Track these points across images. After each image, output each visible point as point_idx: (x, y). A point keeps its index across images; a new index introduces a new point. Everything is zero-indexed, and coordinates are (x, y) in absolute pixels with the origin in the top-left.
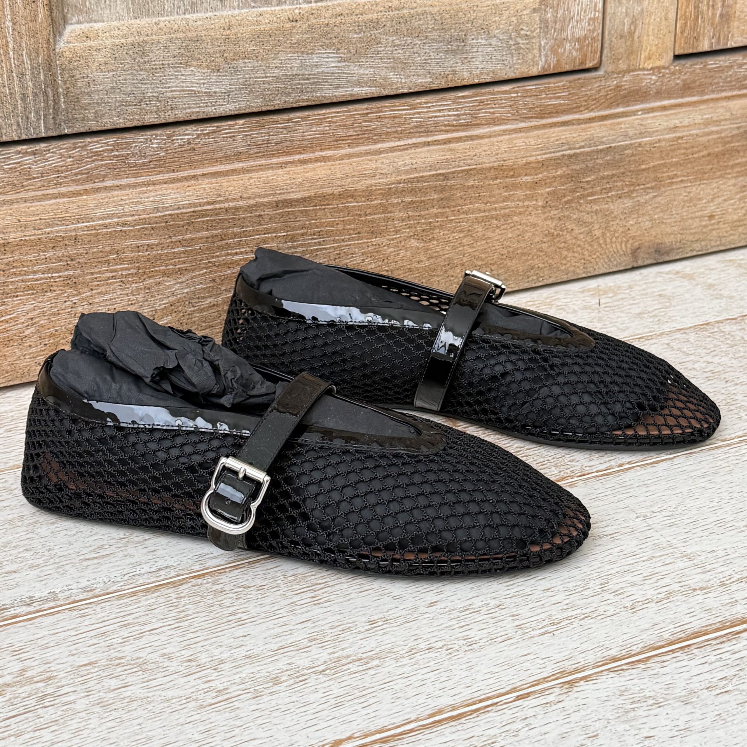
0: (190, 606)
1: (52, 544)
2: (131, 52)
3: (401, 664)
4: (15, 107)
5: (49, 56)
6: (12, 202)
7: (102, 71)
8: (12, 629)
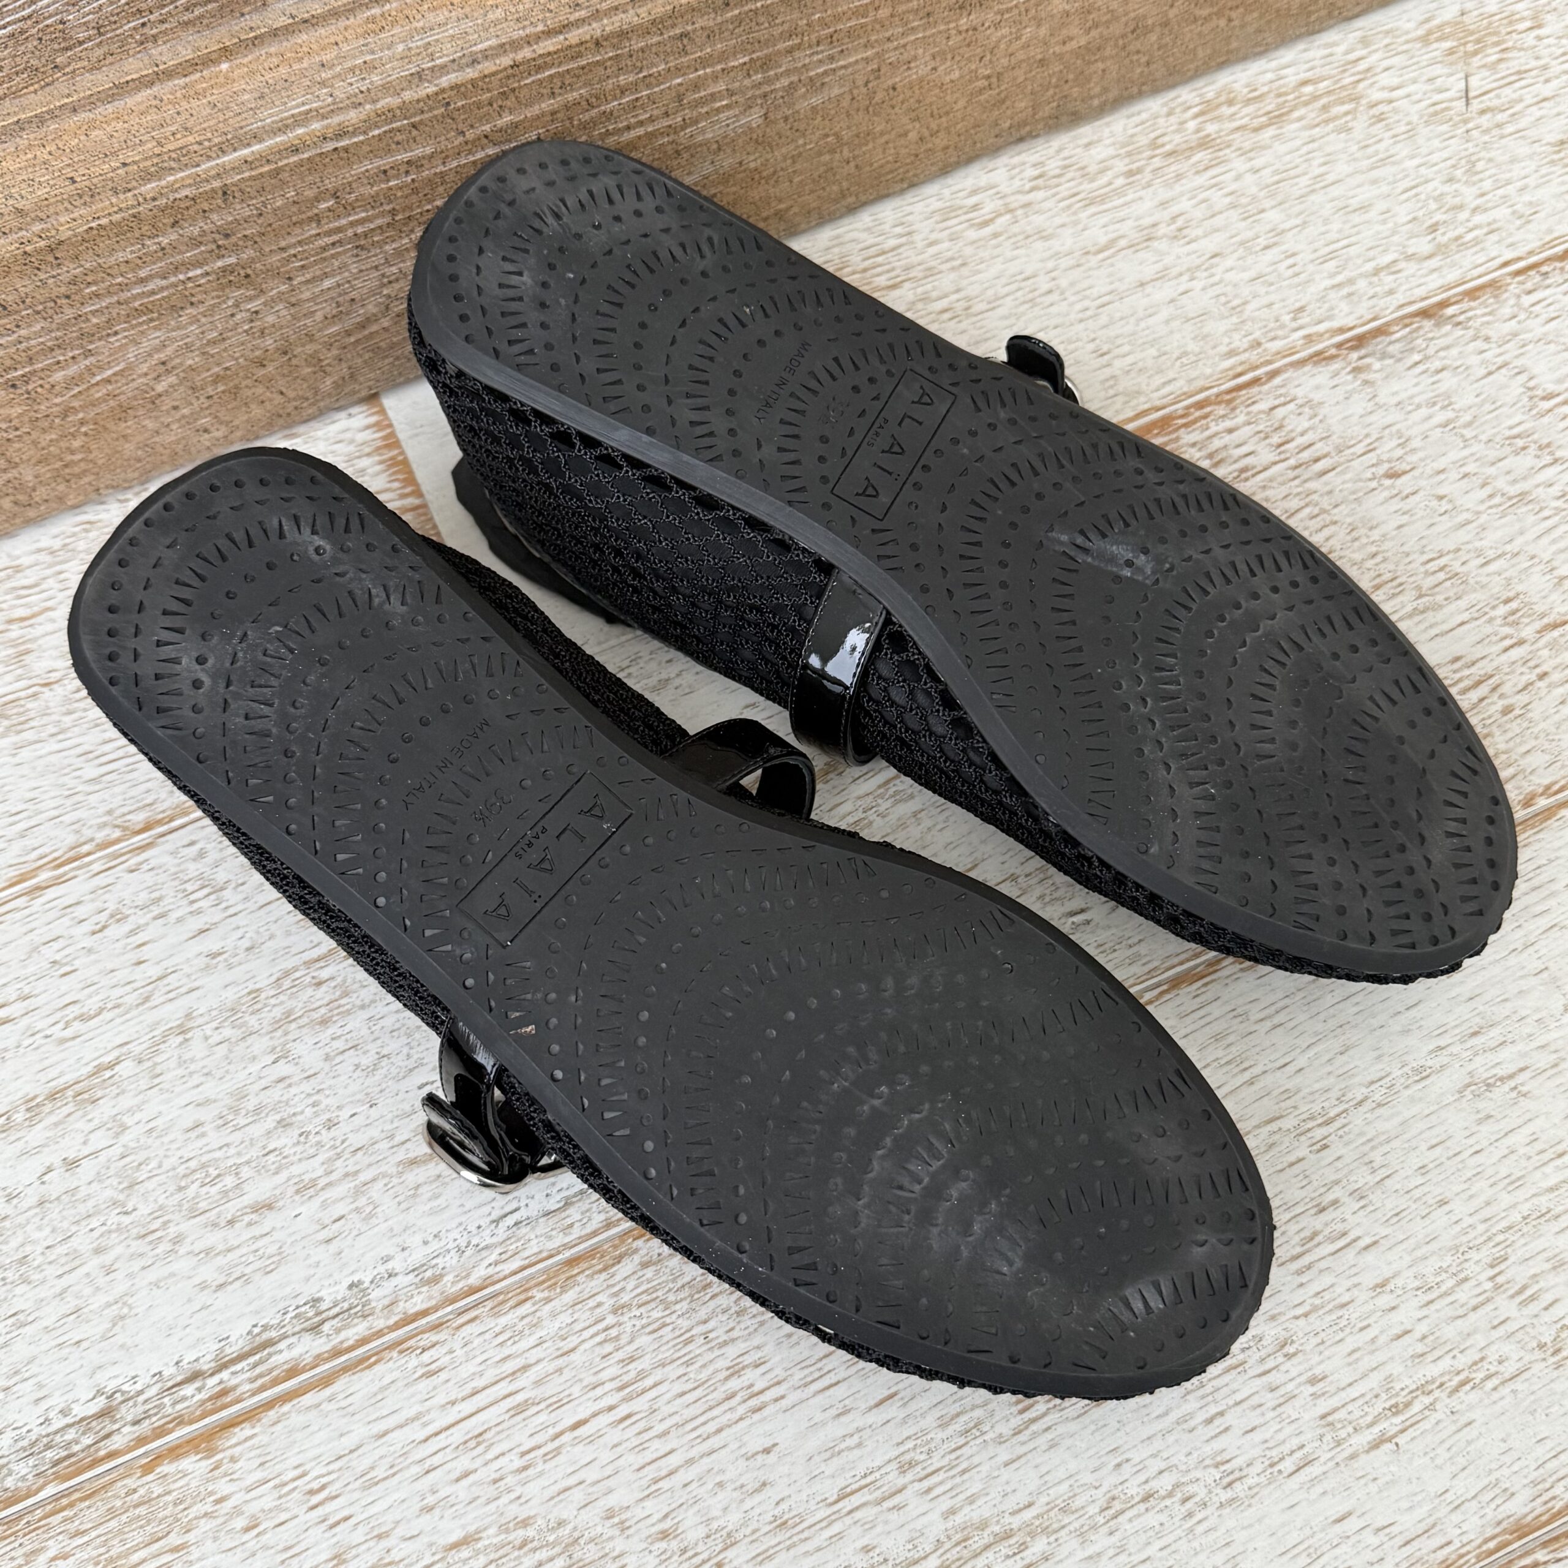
0: (643, 1340)
1: (332, 1102)
3: (1091, 1550)
8: (294, 1414)
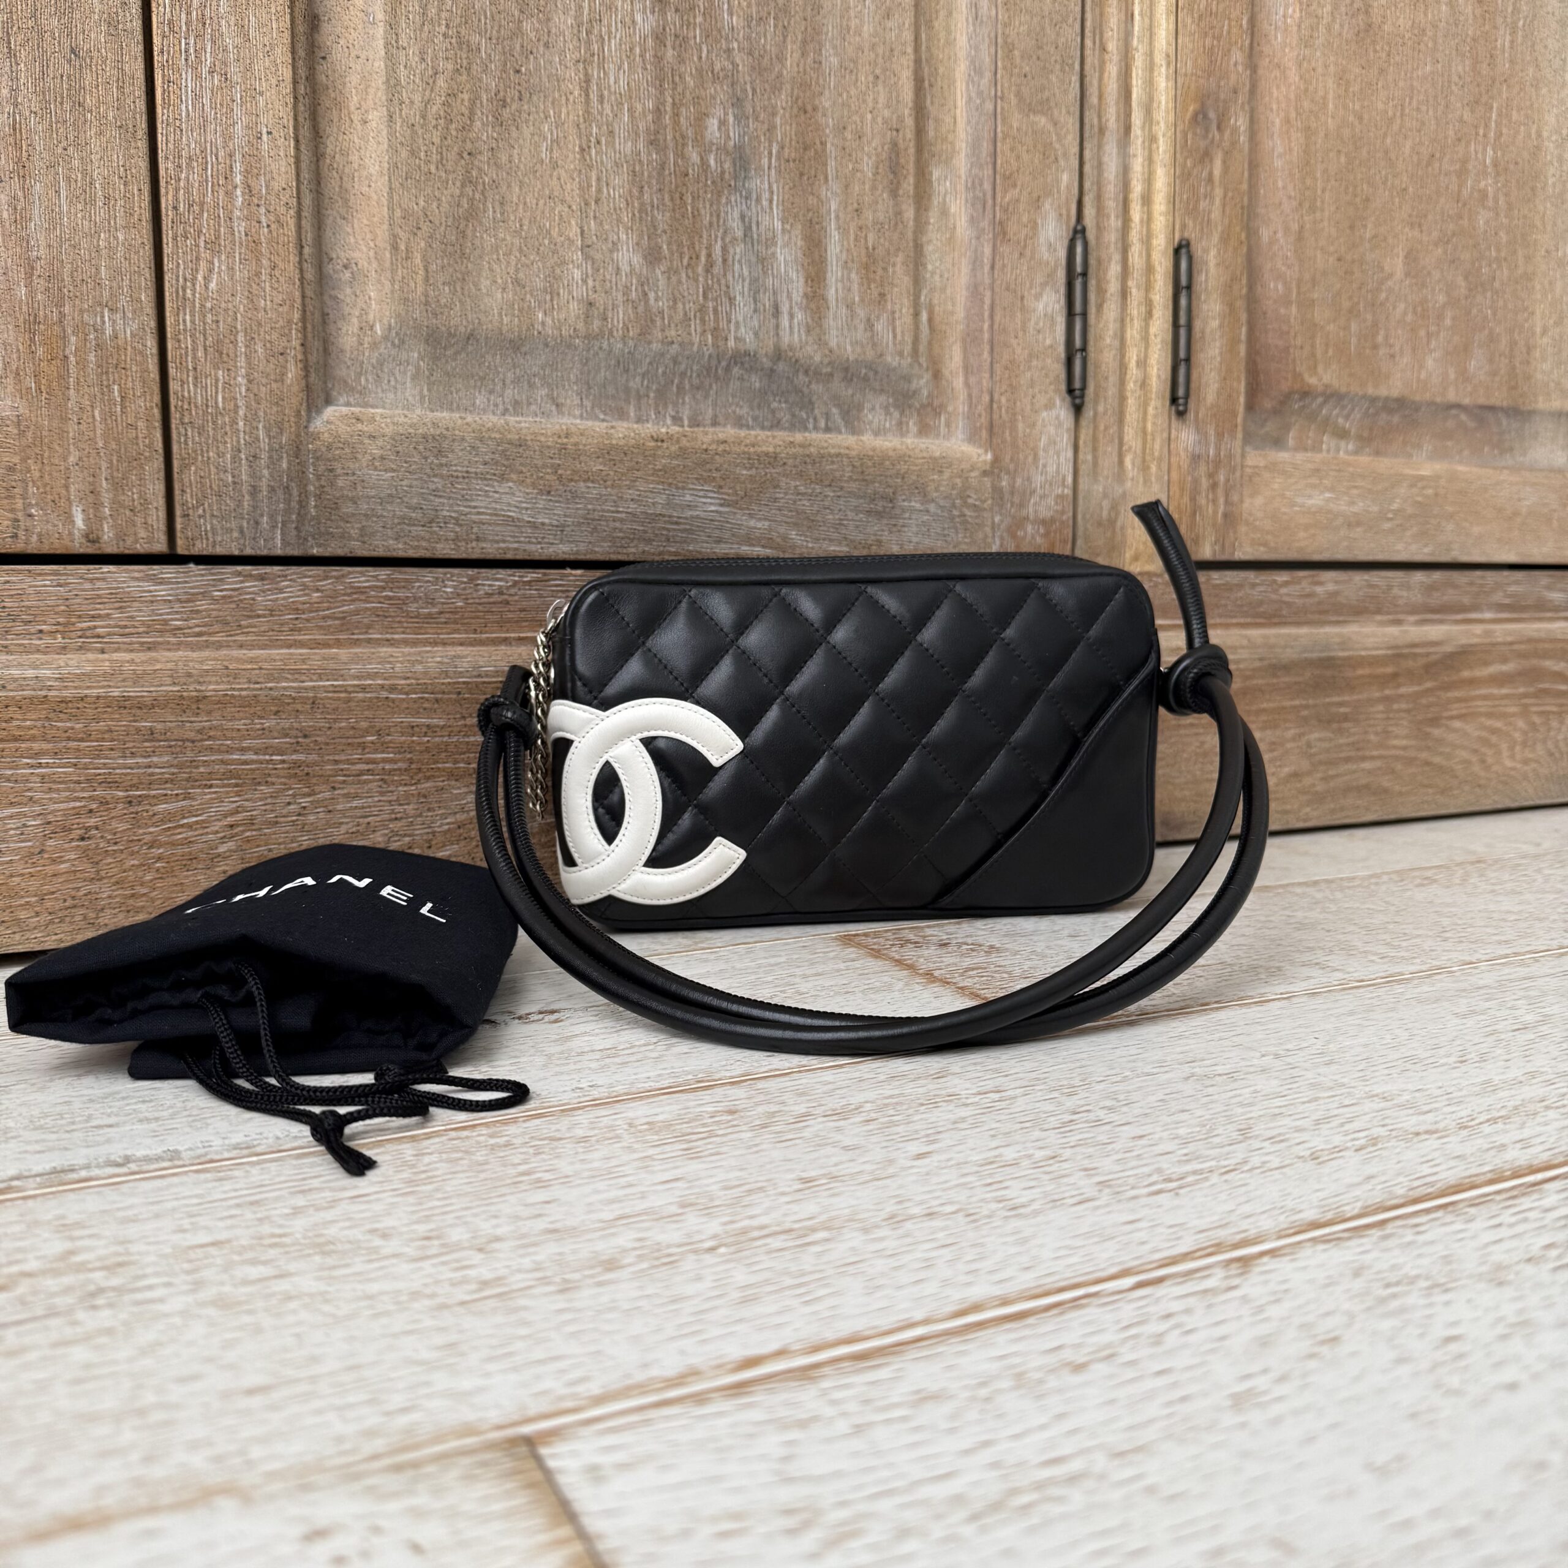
2: (421, 447)
4: (239, 504)
5: (298, 435)
6: (219, 646)
7: (376, 469)
